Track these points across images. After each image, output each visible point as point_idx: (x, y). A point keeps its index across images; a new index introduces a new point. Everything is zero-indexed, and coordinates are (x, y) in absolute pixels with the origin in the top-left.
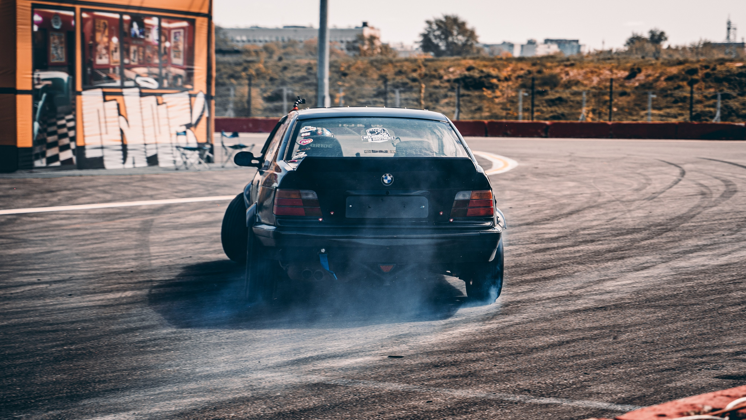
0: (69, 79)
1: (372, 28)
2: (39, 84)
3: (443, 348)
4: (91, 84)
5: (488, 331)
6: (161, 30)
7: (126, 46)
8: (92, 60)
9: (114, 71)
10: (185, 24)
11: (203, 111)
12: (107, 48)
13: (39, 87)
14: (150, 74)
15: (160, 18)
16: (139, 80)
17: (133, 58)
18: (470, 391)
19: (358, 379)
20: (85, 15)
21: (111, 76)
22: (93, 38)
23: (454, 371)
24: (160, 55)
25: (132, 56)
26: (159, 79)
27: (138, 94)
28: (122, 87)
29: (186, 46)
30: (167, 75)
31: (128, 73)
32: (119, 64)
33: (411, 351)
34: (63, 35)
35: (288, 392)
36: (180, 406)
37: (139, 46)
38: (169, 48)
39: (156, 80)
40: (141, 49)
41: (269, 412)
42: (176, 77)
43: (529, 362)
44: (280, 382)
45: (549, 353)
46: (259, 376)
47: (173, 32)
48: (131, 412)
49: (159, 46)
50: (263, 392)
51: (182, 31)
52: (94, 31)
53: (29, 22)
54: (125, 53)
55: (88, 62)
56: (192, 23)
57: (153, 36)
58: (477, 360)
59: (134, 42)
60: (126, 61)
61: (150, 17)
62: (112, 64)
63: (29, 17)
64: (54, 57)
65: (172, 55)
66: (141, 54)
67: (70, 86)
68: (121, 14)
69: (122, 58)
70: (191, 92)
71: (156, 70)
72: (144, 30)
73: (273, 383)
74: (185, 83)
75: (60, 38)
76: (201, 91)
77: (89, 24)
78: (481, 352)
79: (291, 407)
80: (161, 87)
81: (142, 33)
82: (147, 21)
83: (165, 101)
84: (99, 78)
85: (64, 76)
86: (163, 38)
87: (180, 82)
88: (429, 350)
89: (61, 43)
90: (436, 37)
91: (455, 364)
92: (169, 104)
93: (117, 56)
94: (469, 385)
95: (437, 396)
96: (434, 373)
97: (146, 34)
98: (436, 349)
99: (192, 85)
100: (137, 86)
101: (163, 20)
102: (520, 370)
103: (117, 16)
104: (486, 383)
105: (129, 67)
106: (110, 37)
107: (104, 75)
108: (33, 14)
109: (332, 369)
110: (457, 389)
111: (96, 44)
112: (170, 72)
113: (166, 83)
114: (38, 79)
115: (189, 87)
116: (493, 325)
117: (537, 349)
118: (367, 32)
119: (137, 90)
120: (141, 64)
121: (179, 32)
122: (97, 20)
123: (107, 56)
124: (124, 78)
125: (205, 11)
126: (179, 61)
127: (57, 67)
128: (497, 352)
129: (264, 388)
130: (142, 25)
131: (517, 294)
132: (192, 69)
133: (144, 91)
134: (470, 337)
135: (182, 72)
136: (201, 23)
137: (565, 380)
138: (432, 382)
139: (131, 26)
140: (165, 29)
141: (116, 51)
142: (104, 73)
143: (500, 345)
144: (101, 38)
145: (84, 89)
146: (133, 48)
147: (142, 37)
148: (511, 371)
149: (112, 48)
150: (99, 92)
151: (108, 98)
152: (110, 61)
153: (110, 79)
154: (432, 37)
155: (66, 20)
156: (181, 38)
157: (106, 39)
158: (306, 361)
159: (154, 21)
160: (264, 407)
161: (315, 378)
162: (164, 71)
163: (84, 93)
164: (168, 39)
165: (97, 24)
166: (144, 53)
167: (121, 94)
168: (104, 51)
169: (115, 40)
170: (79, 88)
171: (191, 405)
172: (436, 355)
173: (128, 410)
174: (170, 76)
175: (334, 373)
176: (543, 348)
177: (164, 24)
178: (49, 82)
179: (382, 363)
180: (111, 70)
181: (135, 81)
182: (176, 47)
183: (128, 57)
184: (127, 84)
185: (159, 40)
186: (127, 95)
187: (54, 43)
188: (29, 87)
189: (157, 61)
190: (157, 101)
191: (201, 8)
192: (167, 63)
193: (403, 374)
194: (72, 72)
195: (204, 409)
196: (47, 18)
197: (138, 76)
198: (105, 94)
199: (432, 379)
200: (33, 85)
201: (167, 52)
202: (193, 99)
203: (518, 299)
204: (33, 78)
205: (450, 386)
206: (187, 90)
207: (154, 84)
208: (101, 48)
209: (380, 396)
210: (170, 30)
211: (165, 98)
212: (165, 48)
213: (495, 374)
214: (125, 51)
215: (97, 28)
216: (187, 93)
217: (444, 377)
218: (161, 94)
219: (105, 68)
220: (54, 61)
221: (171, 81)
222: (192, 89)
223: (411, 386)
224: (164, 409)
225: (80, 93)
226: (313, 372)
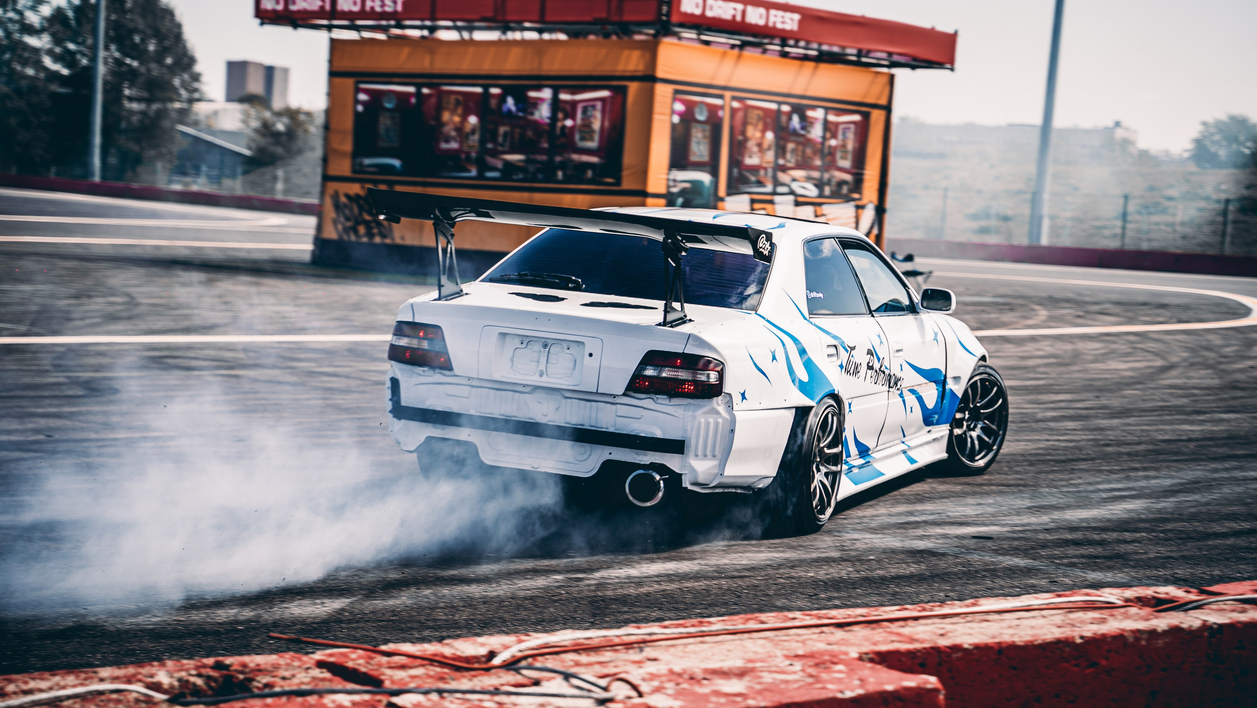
0: (711, 182)
1: (1127, 129)
2: (675, 186)
3: (1094, 525)
4: (737, 188)
5: (1159, 511)
6: (826, 124)
7: (782, 143)
8: (740, 158)
9: (766, 174)
10: (857, 118)
11: (871, 228)
12: (759, 145)
13: (675, 190)
14: (809, 179)
15: (827, 110)
16: (795, 186)
17: (790, 159)
18: (1110, 574)
19: (973, 549)
20: (736, 104)
21: (762, 179)
22: (743, 133)
23: (1099, 550)
24: (823, 156)
25: (788, 156)
26: (820, 185)
27: (793, 203)
28: (774, 193)
29: (857, 145)
30: (829, 180)
31: (783, 177)
32: (771, 165)
33: (1052, 524)
34: (708, 127)
35: (883, 556)
36: (755, 560)
37: (798, 143)
38: (835, 148)
39: (816, 186)
40: (800, 148)
41: (854, 575)
42: (841, 183)
43: (1200, 549)
44: (877, 545)
45: (1230, 541)
46: (856, 536)
47: (841, 127)
48: (696, 562)
49: (823, 144)
50: (853, 553)
51: (852, 126)
52: (745, 123)
53: (668, 111)
54: (780, 151)
55: (735, 161)
56: (866, 116)
57: (816, 132)
58: (1134, 541)
59: (793, 138)
60: (781, 162)
61: (813, 108)
62: (765, 165)
63: (668, 105)
64: (695, 154)
65: (838, 155)
66: (800, 153)
67: (712, 191)
68: (780, 103)
69: (777, 157)
70: (859, 203)
71: (816, 174)
72: (807, 124)
73: (870, 545)
74: (852, 191)
75: (703, 131)
76: (871, 202)
77: (740, 115)
78: (1140, 532)
79: (881, 572)
80: (821, 195)
81: (803, 128)
82: (810, 113)
83: (825, 212)
84: (746, 182)
85: (705, 178)
86: (828, 135)
87: (845, 189)
88: (1075, 524)
89: (705, 137)
90: (1214, 143)
91: (1102, 543)
92: (829, 217)
93: (770, 156)
94: (1110, 568)
95: (1066, 576)
96: (1071, 551)
97: (809, 129)
98: (1084, 524)
99: (860, 193)
100: (792, 193)
101: (830, 112)
102: (1183, 557)
103: (774, 106)
104: (1133, 567)
105: (784, 169)
106: (763, 131)
107: (753, 179)
108: (675, 99)
109: (945, 536)
110: (1093, 571)
111: (746, 140)
112: (833, 176)
113: (827, 190)
114: (675, 181)
115: (856, 196)
116: (1168, 504)
117: (1216, 535)
118: (1119, 134)
119: (791, 198)
120: (799, 166)
121: (848, 128)
122: (750, 111)
123: (759, 155)
124: (777, 183)
125: (883, 101)
126: (846, 164)
127: (698, 166)
128: (1162, 535)
129: (857, 550)
130: (803, 118)
131: (1216, 470)
132: (862, 174)
133: (801, 199)
134: (1133, 515)
135: (848, 177)
136: (877, 116)
137: (1240, 573)
138: (1065, 561)
139: (790, 119)
140: (831, 123)
141: (769, 149)
142: (754, 175)
143: (1169, 526)
144: (753, 133)
145: (729, 194)
146: (790, 146)
147: (802, 132)
148: (1171, 557)
149: (765, 145)
150: (746, 198)
151: (756, 206)
152: (762, 162)
153: (760, 183)
154: (1207, 143)
155: (713, 110)
156: (851, 136)
157: (758, 134)
158: (917, 525)
159: (819, 114)
160: (850, 569)
161: (921, 545)
162: (826, 176)
163: (728, 199)
164: (834, 136)
165: (749, 115)
166: (804, 152)
167: (771, 202)
168: (755, 149)
169: (770, 136)
170: (722, 192)
171: (767, 560)
172: (1081, 531)
173: (695, 559)
174: (834, 181)
175: (947, 541)
176: (1225, 535)
177: (832, 118)
178: (687, 185)
179: (1010, 535)
180: (762, 172)
181: (789, 186)
182: (844, 146)
183: (784, 157)
184: (780, 189)
185: (824, 138)
186: (780, 204)
187: (696, 137)
188: (662, 190)
189: (818, 162)
190: (815, 212)
191: (879, 97)
192: (831, 165)
193: (1033, 548)
194: (715, 173)
195: (780, 566)
196: (690, 107)
197: (794, 180)
198: (753, 201)
199: (1067, 557)
200: (669, 187)
201: (832, 152)
202: (860, 211)
203: (1216, 475)
204: (668, 180)
205: (1085, 567)
206: (854, 200)
207: (811, 191)
208: (752, 145)
209: (994, 570)
210: (837, 124)
211: (826, 209)
212: (830, 147)
213: (1150, 559)
214: (781, 151)
215: (750, 120)
216: (853, 203)
217: (1082, 556)
218: (820, 204)
219: (755, 169)
220: (693, 158)
221: (834, 188)
222: (859, 199)
223: (1036, 563)
224: (735, 562)
225: (722, 200)
226: (922, 537)
